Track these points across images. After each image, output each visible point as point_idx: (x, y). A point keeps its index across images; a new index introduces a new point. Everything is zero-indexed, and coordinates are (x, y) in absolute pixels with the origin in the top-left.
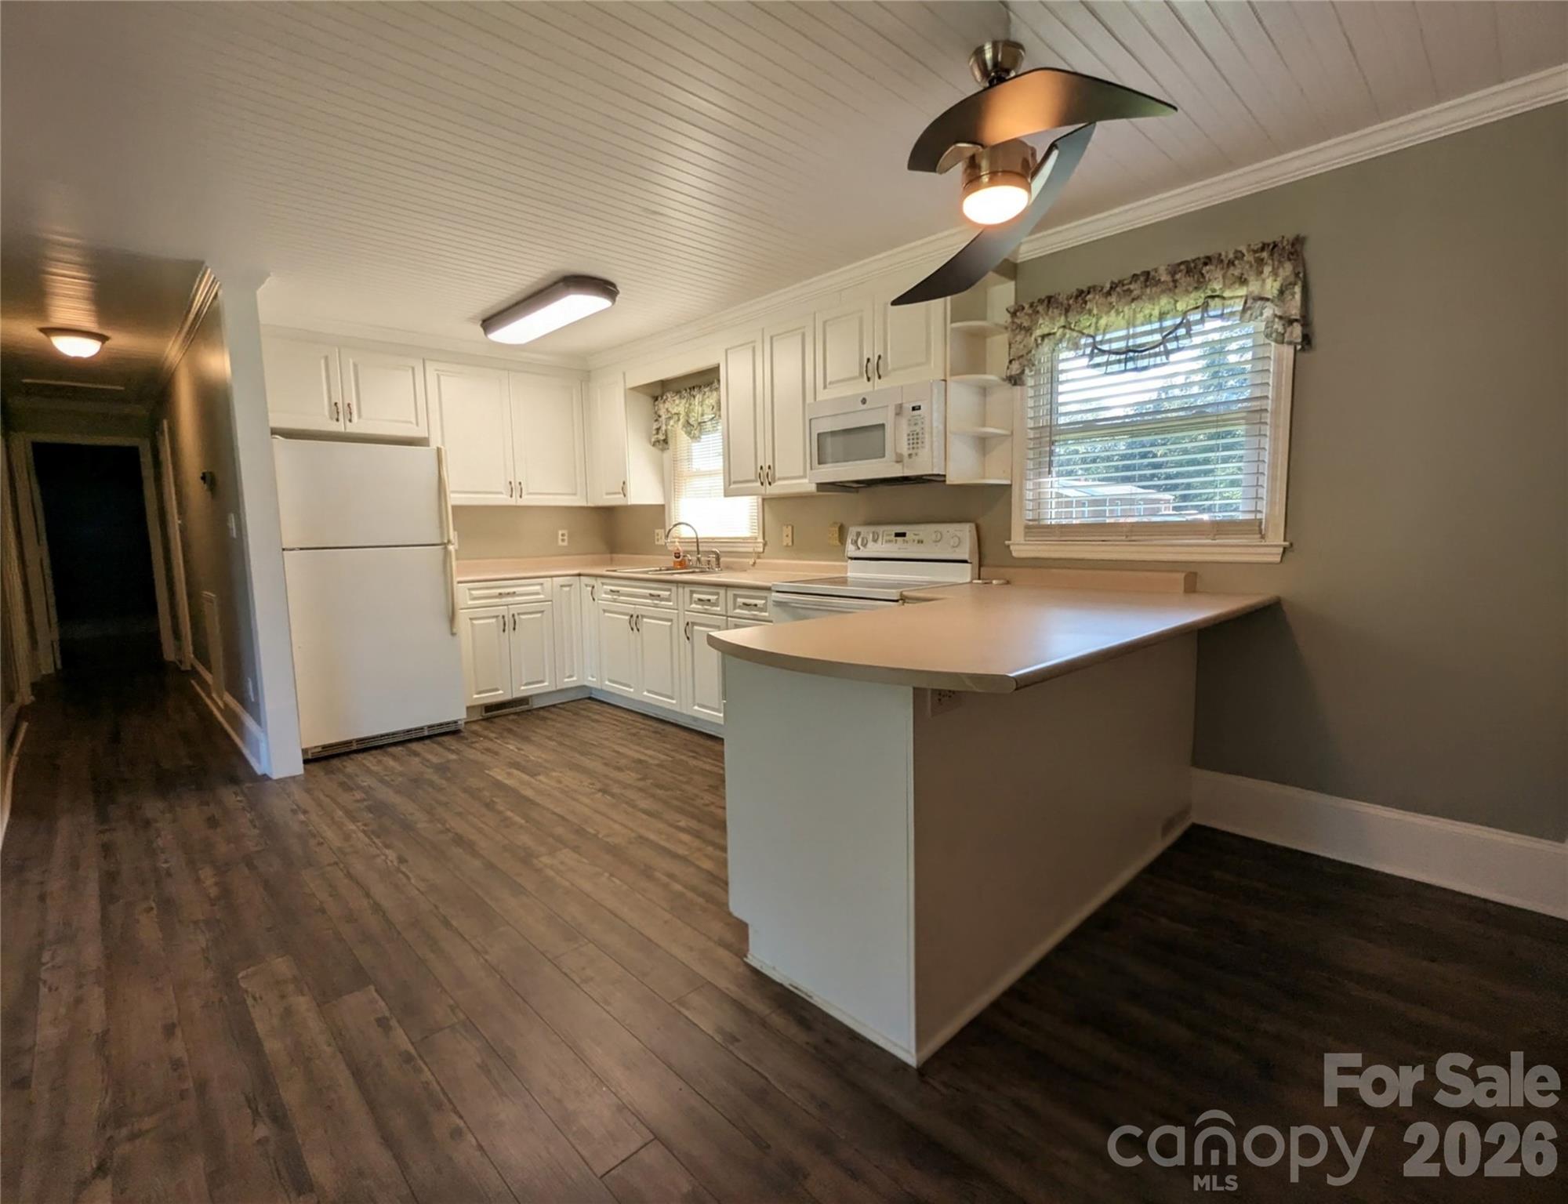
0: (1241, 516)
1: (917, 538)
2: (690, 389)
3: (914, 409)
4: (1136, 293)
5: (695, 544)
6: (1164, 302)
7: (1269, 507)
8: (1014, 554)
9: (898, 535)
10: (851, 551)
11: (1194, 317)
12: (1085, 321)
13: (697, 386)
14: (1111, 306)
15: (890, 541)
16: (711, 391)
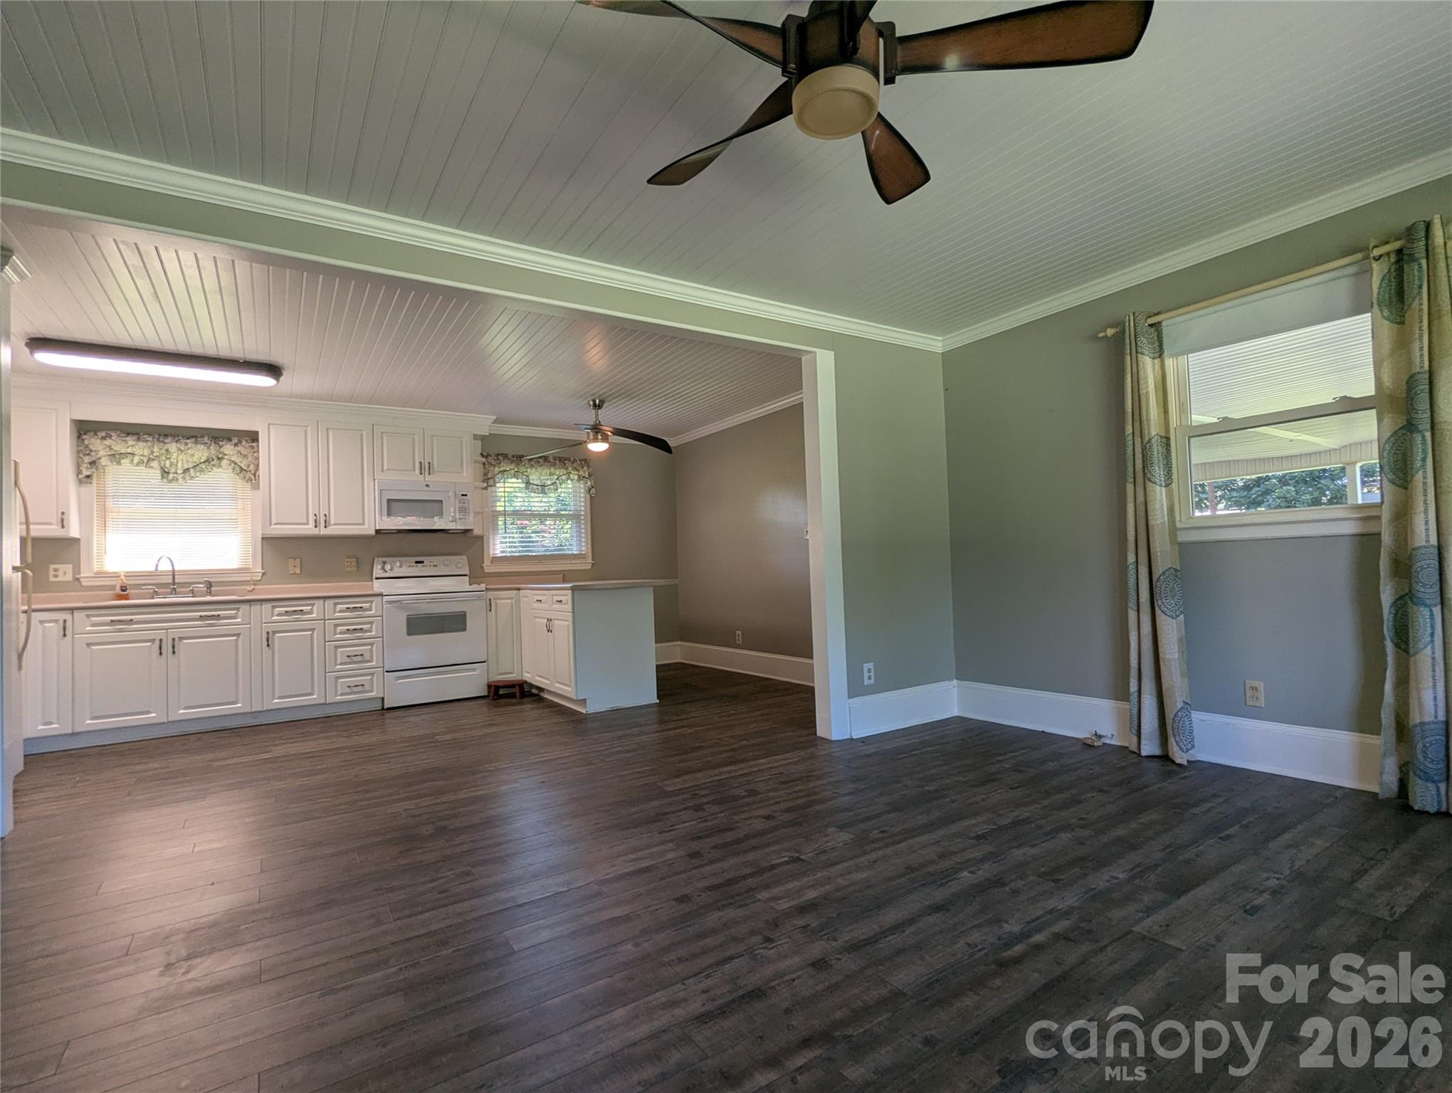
0: (575, 553)
1: (432, 564)
2: (160, 435)
3: (463, 495)
4: (542, 463)
5: (171, 577)
6: (552, 470)
7: (585, 548)
8: (486, 571)
9: (417, 562)
10: (377, 571)
11: (564, 477)
12: (522, 469)
13: (171, 436)
14: (532, 466)
15: (411, 566)
16: (196, 443)
